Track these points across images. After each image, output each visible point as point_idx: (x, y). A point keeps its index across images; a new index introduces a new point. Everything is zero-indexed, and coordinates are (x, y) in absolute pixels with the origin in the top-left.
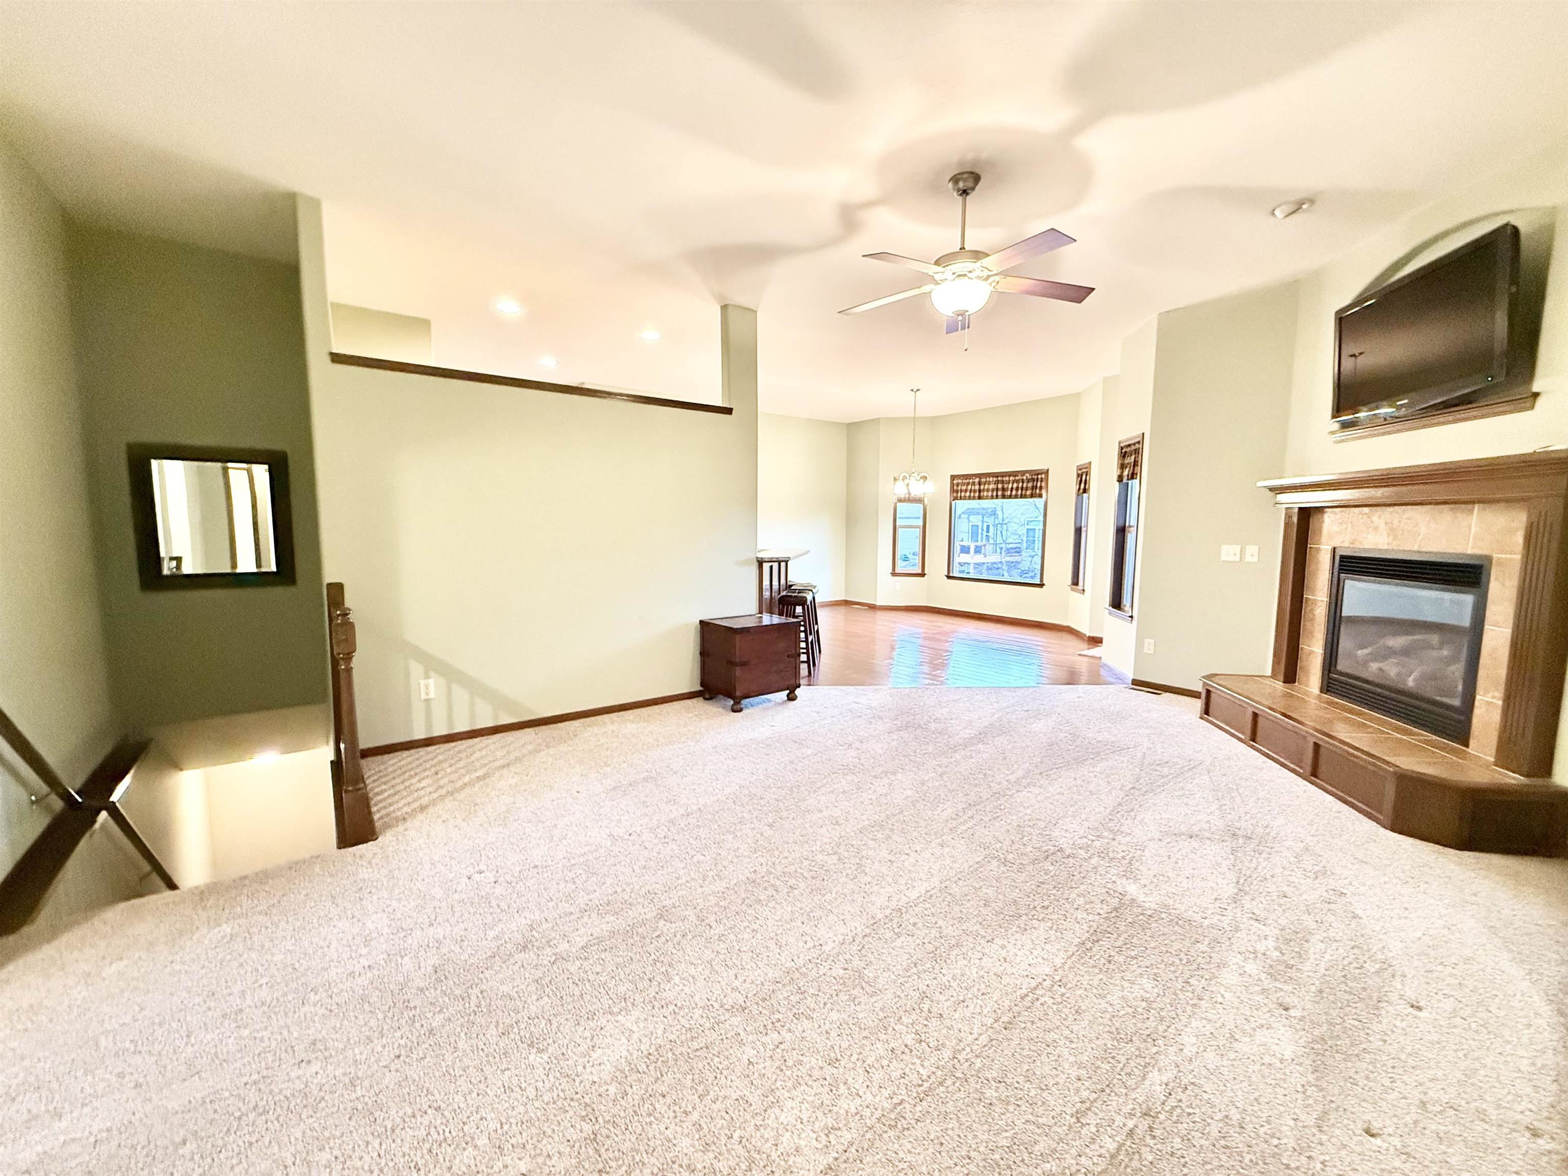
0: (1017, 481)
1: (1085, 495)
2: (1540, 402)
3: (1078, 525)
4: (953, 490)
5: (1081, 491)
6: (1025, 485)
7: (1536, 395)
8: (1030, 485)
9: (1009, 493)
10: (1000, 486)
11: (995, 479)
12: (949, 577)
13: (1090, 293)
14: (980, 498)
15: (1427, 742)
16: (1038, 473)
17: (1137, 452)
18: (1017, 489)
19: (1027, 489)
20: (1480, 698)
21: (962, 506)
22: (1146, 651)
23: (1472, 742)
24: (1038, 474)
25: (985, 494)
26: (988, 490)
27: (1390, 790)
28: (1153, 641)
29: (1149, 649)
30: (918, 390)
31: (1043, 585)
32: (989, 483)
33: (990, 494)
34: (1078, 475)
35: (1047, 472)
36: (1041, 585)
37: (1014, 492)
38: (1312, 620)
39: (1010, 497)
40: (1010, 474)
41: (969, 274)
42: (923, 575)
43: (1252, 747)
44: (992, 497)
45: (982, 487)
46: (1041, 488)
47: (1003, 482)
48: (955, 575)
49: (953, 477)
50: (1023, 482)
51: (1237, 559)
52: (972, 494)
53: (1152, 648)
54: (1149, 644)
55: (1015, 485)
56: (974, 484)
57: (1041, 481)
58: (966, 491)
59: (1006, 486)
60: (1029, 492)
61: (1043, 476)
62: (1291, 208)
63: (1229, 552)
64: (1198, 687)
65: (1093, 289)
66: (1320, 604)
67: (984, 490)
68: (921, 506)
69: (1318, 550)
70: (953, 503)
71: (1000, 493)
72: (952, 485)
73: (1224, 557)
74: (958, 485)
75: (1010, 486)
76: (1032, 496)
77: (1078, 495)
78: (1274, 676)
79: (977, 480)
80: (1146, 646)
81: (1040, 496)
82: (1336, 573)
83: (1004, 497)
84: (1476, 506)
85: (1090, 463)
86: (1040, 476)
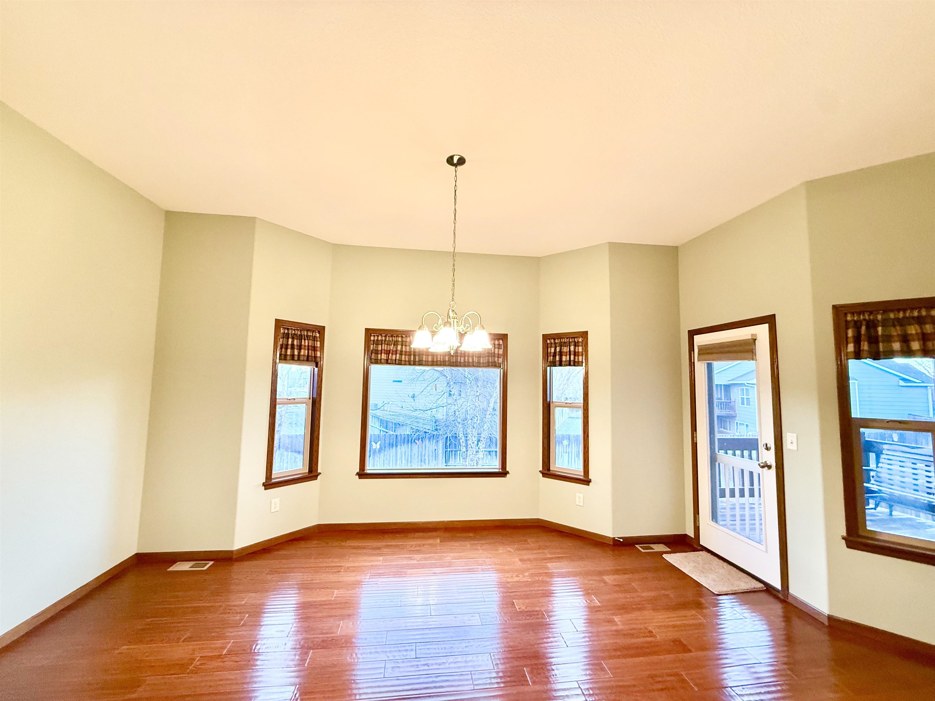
4: (370, 350)
12: (362, 474)
35: (505, 338)
49: (370, 332)
57: (498, 348)
61: (501, 342)
72: (369, 343)
74: (378, 342)
85: (586, 333)
86: (497, 342)
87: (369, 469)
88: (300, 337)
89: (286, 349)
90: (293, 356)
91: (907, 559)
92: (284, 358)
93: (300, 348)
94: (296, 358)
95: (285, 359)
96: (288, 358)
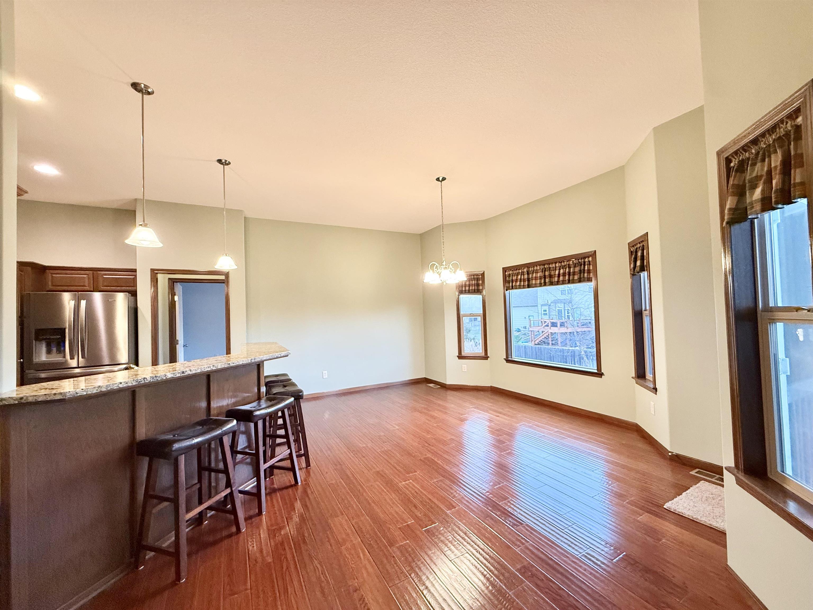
0: (564, 267)
1: (644, 275)
3: (637, 308)
4: (505, 281)
5: (638, 269)
6: (572, 270)
8: (577, 269)
9: (556, 279)
10: (547, 273)
11: (542, 267)
14: (529, 286)
16: (584, 256)
18: (564, 275)
19: (574, 273)
21: (514, 294)
24: (585, 258)
25: (534, 282)
26: (536, 278)
31: (602, 374)
32: (537, 271)
33: (538, 282)
34: (631, 253)
35: (594, 254)
37: (561, 278)
39: (558, 283)
40: (555, 261)
42: (486, 357)
44: (541, 285)
45: (531, 276)
46: (589, 271)
47: (549, 269)
49: (505, 270)
50: (570, 268)
52: (522, 284)
55: (562, 271)
56: (523, 273)
57: (589, 264)
58: (516, 281)
59: (552, 273)
60: (576, 277)
61: (590, 259)
67: (532, 279)
68: (481, 296)
70: (507, 293)
71: (547, 280)
72: (505, 277)
74: (509, 275)
75: (557, 272)
76: (580, 281)
77: (633, 275)
79: (525, 270)
81: (589, 280)
83: (552, 283)
86: (586, 260)
87: (512, 358)
91: (801, 531)
93: (469, 285)
95: (462, 293)
96: (464, 292)
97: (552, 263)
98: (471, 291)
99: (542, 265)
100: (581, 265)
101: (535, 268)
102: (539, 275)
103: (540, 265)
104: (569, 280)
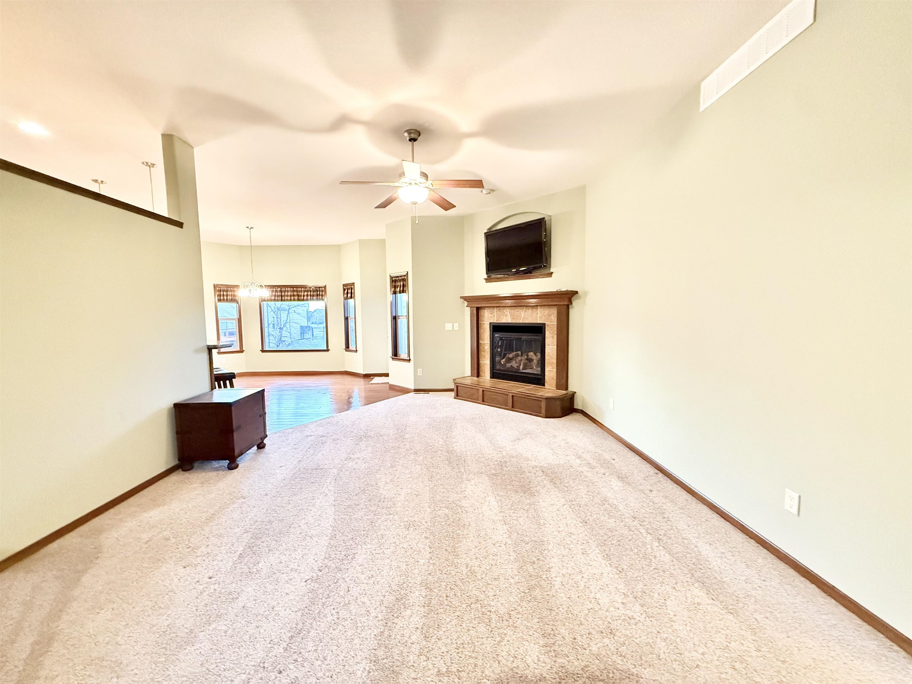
0: (307, 291)
1: (351, 301)
2: (553, 275)
3: (346, 316)
5: (348, 298)
6: (312, 294)
7: (552, 273)
8: (315, 293)
9: (302, 298)
10: (295, 293)
11: (291, 289)
12: (263, 351)
13: (453, 208)
14: (282, 300)
15: (534, 387)
16: (319, 287)
17: (404, 280)
18: (307, 295)
19: (313, 296)
20: (547, 369)
22: (419, 374)
23: (546, 384)
26: (287, 296)
27: (543, 404)
28: (421, 369)
29: (420, 374)
30: (252, 228)
31: (329, 350)
32: (288, 291)
34: (344, 290)
35: (325, 287)
36: (328, 350)
37: (305, 298)
38: (484, 351)
39: (303, 300)
40: (301, 287)
41: (419, 184)
42: (241, 352)
43: (484, 404)
44: (291, 300)
45: (283, 294)
46: (322, 295)
47: (297, 291)
48: (266, 349)
50: (311, 292)
51: (451, 329)
52: (276, 298)
53: (421, 372)
54: (420, 371)
55: (306, 293)
57: (322, 292)
59: (299, 293)
60: (315, 298)
61: (323, 289)
62: (489, 191)
63: (448, 326)
64: (452, 386)
65: (455, 206)
66: (486, 344)
67: (284, 296)
68: (238, 305)
69: (484, 324)
70: (262, 303)
71: (296, 298)
73: (446, 329)
75: (303, 294)
76: (317, 300)
77: (345, 300)
78: (472, 375)
79: (279, 289)
80: (418, 372)
81: (322, 299)
82: (492, 332)
83: (299, 300)
84: (539, 307)
85: (354, 283)
86: (321, 289)
87: (267, 348)
88: (227, 291)
89: (220, 296)
90: (224, 299)
92: (220, 300)
93: (227, 296)
94: (225, 300)
96: (222, 300)
97: (299, 288)
98: (228, 300)
99: (292, 288)
100: (318, 292)
101: (287, 289)
102: (289, 294)
103: (290, 288)
104: (310, 299)
